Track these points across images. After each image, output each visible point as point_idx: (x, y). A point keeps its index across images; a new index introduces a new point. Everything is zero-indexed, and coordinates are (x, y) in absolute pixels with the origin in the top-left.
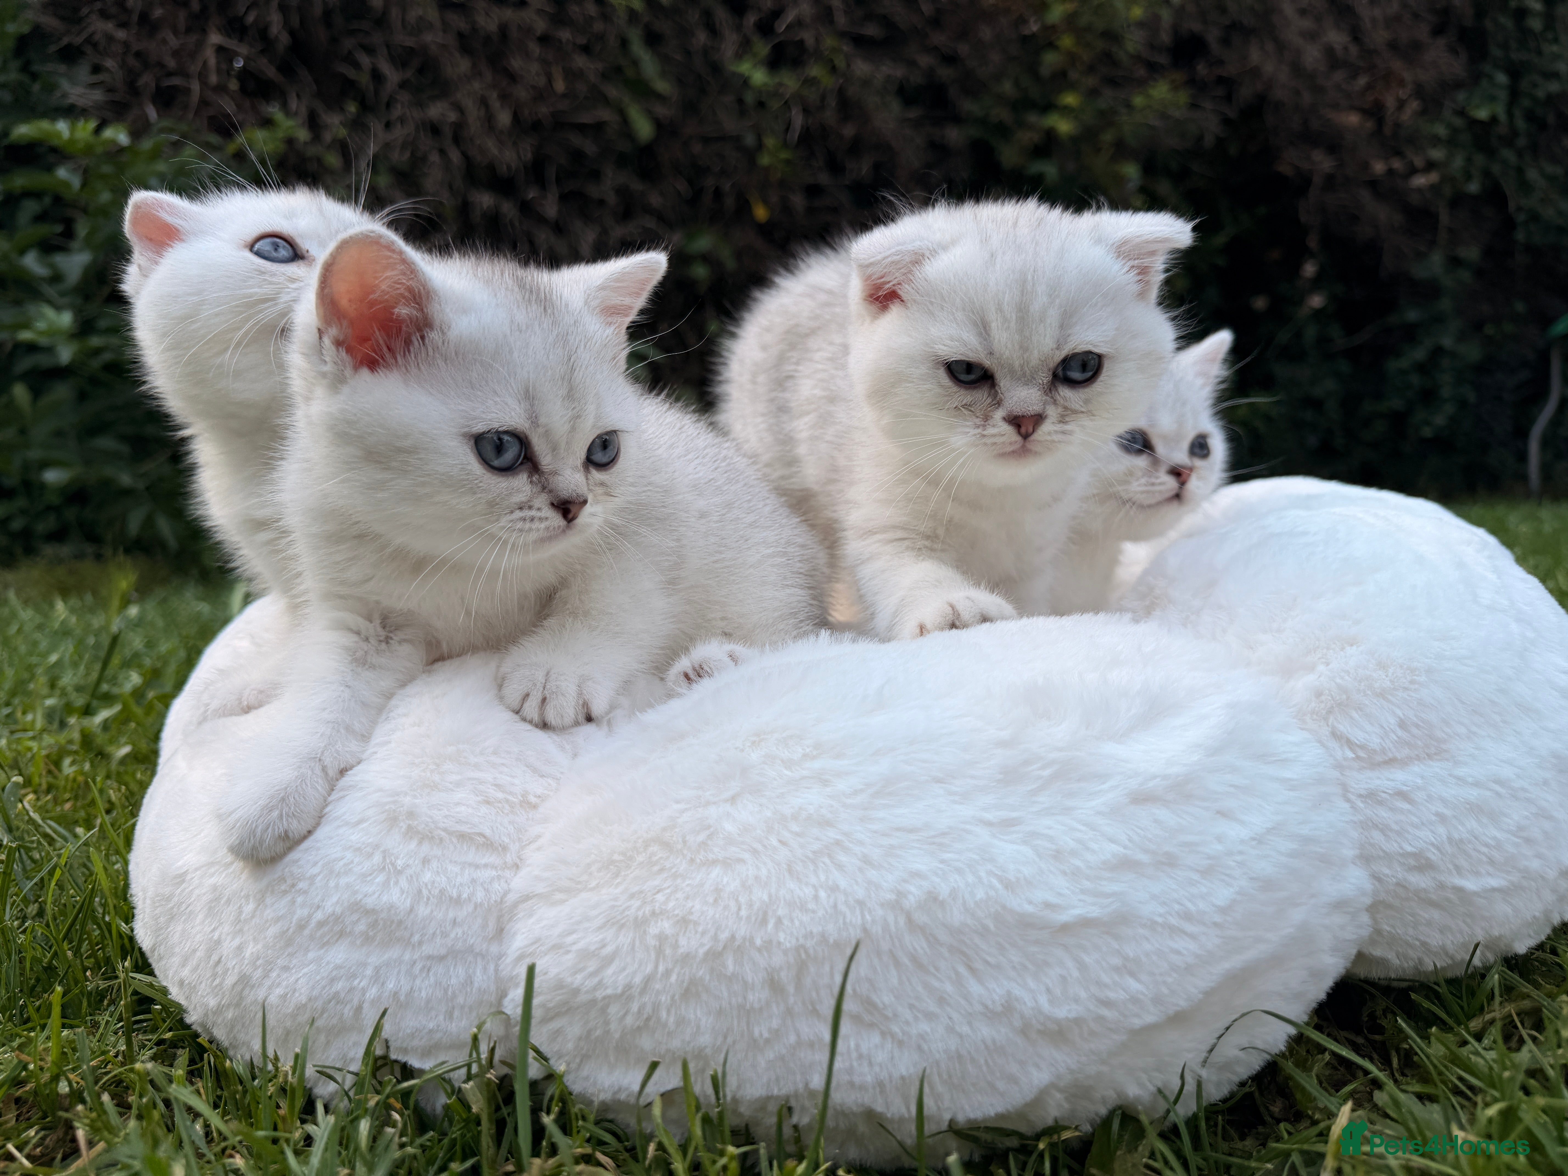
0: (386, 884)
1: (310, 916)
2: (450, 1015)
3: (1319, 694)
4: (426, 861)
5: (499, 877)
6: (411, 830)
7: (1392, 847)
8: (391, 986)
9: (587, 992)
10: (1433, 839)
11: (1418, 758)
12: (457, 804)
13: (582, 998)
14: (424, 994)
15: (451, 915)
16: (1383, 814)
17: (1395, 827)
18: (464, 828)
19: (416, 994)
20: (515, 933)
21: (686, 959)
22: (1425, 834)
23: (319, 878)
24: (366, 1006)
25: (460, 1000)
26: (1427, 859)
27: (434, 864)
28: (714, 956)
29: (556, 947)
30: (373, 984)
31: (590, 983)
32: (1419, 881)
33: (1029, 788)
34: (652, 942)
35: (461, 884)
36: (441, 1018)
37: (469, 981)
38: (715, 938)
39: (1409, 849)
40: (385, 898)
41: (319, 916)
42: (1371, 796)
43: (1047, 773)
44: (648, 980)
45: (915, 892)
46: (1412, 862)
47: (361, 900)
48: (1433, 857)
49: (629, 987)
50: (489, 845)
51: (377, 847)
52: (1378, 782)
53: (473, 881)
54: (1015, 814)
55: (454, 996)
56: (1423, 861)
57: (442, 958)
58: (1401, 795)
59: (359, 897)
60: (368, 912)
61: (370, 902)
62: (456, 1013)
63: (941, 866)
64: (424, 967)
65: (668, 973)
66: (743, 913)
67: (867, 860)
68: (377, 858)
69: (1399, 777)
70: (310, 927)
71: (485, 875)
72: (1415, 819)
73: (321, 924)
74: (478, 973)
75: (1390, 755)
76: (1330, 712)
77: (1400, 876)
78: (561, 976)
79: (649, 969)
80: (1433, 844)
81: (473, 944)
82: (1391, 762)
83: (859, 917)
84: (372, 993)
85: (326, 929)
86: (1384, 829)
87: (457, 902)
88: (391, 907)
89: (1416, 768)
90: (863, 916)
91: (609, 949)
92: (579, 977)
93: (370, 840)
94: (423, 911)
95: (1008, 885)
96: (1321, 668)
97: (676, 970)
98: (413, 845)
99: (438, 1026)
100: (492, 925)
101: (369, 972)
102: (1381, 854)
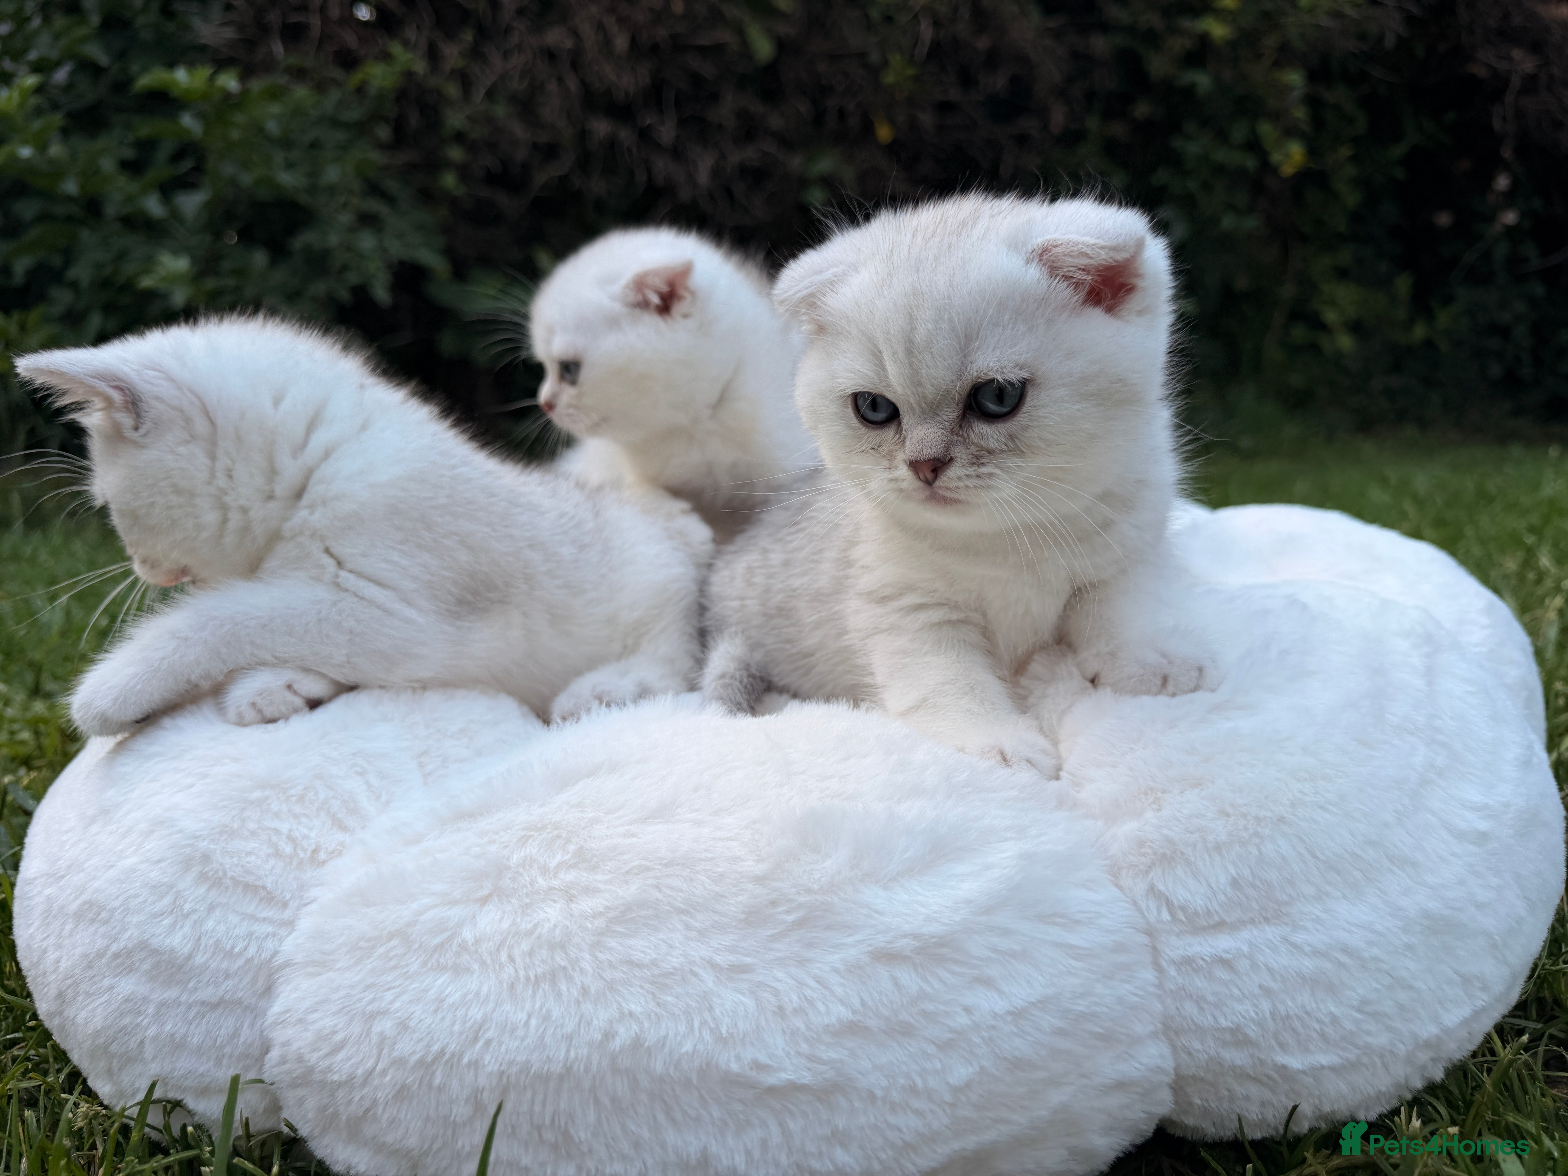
0: (172, 927)
1: (108, 947)
2: (219, 1062)
3: (1141, 843)
4: (211, 908)
5: (274, 935)
6: (202, 877)
7: (1206, 1020)
8: (169, 1028)
9: (320, 1072)
10: (1253, 1015)
11: (1252, 921)
12: (249, 854)
13: (317, 1077)
14: (195, 1040)
15: (224, 965)
16: (1200, 983)
17: (1211, 998)
18: (250, 879)
19: (189, 1039)
20: (278, 996)
21: (399, 1062)
22: (1245, 1008)
23: (119, 911)
24: (147, 1041)
25: (228, 1050)
26: (1246, 1035)
27: (218, 912)
28: (426, 1065)
29: (300, 1021)
30: (154, 1023)
31: (324, 1064)
32: (1237, 1057)
33: (769, 933)
34: (375, 1039)
35: (237, 936)
36: (211, 1063)
37: (236, 1034)
38: (428, 1046)
39: (1224, 1023)
40: (168, 941)
41: (114, 948)
42: (1187, 963)
43: (791, 918)
44: (369, 1074)
45: (624, 1034)
46: (1228, 1037)
47: (147, 940)
48: (1252, 1034)
49: (352, 1077)
50: (270, 899)
51: (171, 887)
52: (1198, 949)
53: (250, 934)
54: (748, 960)
55: (222, 1047)
56: (1240, 1037)
57: (215, 1006)
58: (1225, 963)
59: (146, 936)
60: (156, 952)
61: (155, 942)
62: (225, 1061)
63: (658, 1010)
64: (198, 1013)
65: (384, 1072)
66: (456, 1028)
67: (585, 991)
68: (167, 900)
69: (1223, 943)
70: (107, 956)
71: (262, 929)
72: (1236, 991)
73: (116, 956)
74: (246, 1026)
75: (1216, 918)
76: (1150, 868)
77: (1212, 1052)
78: (302, 1051)
79: (369, 1064)
80: (1253, 1020)
81: (241, 998)
82: (1219, 926)
83: (563, 1053)
84: (152, 1031)
85: (119, 961)
86: (1199, 1001)
87: (230, 954)
88: (172, 950)
89: (1246, 934)
90: (568, 1051)
91: (339, 1037)
92: (315, 1056)
93: (166, 880)
94: (199, 959)
95: (722, 1040)
96: (1149, 815)
97: (391, 1071)
98: (202, 890)
99: (208, 1071)
100: (261, 984)
101: (151, 1010)
102: (1193, 1027)
